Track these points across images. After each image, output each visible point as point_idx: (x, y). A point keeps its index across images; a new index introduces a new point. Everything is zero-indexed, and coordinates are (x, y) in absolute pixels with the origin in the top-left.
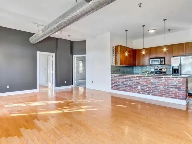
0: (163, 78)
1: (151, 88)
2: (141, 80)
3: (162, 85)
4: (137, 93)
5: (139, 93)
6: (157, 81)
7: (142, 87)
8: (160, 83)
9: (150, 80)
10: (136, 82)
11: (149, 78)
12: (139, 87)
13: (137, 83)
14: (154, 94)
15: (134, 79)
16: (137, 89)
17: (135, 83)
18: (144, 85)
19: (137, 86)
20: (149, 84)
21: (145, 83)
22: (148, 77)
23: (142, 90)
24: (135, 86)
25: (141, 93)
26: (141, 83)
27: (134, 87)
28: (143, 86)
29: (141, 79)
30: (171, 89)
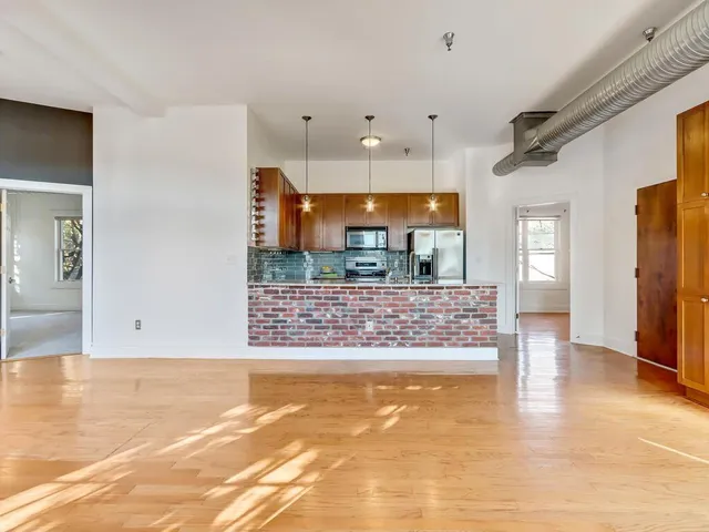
0: (445, 290)
1: (409, 324)
2: (375, 301)
3: (440, 311)
4: (363, 345)
5: (369, 345)
6: (426, 299)
7: (379, 322)
8: (436, 307)
9: (407, 299)
10: (357, 308)
11: (403, 290)
12: (370, 326)
13: (361, 311)
14: (417, 341)
15: (351, 297)
16: (364, 333)
17: (354, 311)
18: (386, 317)
19: (361, 322)
20: (403, 311)
21: (389, 310)
22: (400, 288)
23: (378, 333)
24: (352, 324)
25: (377, 346)
26: (377, 310)
27: (351, 328)
28: (383, 319)
29: (375, 297)
30: (464, 321)
